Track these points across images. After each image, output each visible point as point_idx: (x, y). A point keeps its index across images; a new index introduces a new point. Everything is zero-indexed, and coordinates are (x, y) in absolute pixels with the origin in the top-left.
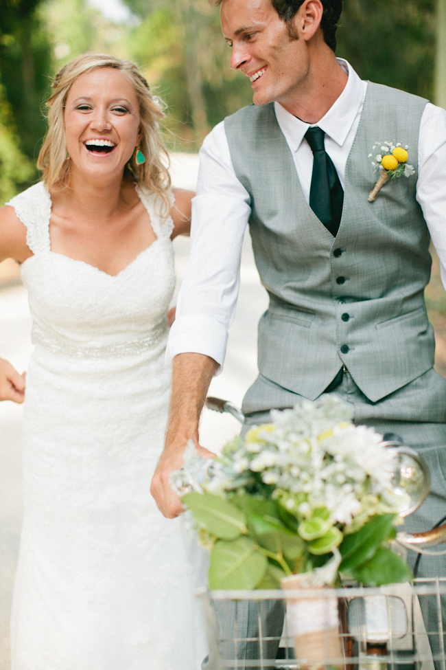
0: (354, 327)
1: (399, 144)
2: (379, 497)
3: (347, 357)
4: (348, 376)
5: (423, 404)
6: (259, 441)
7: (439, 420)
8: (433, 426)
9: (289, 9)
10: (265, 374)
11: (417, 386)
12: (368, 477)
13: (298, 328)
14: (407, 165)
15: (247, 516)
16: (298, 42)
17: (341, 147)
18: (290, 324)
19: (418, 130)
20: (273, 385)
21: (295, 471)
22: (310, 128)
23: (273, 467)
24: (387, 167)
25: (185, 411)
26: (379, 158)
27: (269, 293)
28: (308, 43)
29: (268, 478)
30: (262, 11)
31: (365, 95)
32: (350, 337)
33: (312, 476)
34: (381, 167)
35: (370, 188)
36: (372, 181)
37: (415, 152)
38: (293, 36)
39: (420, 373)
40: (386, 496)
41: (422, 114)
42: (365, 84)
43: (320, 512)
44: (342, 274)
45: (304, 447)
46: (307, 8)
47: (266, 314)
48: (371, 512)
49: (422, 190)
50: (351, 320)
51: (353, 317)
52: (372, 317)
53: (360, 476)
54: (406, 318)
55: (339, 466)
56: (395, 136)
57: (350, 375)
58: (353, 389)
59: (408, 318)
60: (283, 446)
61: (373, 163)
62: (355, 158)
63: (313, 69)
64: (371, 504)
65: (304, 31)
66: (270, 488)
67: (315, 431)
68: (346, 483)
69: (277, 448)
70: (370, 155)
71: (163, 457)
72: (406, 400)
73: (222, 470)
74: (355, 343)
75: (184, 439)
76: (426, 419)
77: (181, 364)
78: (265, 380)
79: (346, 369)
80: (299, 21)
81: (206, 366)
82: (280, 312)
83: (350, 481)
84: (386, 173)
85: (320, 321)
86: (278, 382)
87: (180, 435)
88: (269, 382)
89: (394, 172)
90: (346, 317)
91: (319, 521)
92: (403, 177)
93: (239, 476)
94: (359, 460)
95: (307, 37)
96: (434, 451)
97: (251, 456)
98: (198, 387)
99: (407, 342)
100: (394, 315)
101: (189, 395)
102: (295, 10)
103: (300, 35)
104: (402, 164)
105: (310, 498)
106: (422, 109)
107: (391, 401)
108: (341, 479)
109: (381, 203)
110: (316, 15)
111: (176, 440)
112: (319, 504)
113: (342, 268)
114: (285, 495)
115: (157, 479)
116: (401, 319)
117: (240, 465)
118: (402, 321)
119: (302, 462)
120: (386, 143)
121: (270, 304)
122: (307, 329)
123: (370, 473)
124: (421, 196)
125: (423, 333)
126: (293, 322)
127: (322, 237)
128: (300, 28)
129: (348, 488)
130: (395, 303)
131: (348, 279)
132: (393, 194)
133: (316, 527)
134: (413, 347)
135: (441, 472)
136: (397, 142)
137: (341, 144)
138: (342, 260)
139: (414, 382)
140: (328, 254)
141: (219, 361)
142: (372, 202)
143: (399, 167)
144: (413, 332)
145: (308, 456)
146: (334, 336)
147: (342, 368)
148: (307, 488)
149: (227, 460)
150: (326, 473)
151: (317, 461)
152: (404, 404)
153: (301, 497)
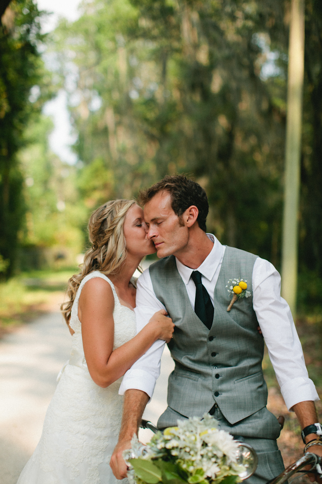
0: (222, 382)
1: (242, 280)
2: (230, 467)
3: (218, 398)
4: (218, 410)
5: (259, 428)
6: (170, 434)
7: (268, 437)
8: (265, 440)
9: (180, 210)
10: (171, 407)
11: (256, 417)
12: (224, 456)
13: (191, 381)
14: (247, 291)
15: (162, 472)
16: (184, 227)
17: (210, 282)
18: (187, 379)
19: (252, 272)
20: (176, 413)
21: (188, 450)
22: (193, 272)
23: (177, 448)
24: (236, 292)
25: (131, 422)
26: (231, 288)
27: (174, 360)
28: (189, 229)
29: (174, 453)
30: (165, 210)
31: (224, 253)
32: (220, 387)
33: (196, 453)
34: (233, 292)
35: (227, 304)
36: (228, 300)
37: (250, 284)
38: (182, 224)
39: (258, 410)
40: (234, 466)
41: (254, 264)
42: (224, 247)
43: (200, 472)
44: (214, 351)
45: (193, 438)
46: (190, 211)
47: (173, 373)
48: (226, 474)
49: (256, 305)
50: (220, 378)
51: (221, 376)
52: (232, 376)
53: (220, 455)
54: (251, 377)
55: (210, 448)
56: (240, 276)
57: (219, 409)
58: (221, 418)
59: (252, 378)
60: (182, 437)
61: (228, 291)
62: (219, 287)
63: (192, 241)
64: (226, 470)
65: (188, 222)
66: (175, 458)
67: (199, 431)
68: (213, 457)
69: (179, 438)
70: (227, 286)
71: (117, 446)
72: (250, 425)
73: (150, 448)
74: (222, 391)
75: (130, 437)
76: (261, 436)
77: (129, 397)
78: (171, 410)
79: (217, 406)
80: (185, 216)
81: (142, 399)
82: (181, 372)
83: (215, 456)
84: (236, 296)
85: (203, 378)
86: (179, 411)
87: (128, 434)
88: (173, 411)
89: (240, 295)
90: (217, 376)
91: (198, 476)
92: (245, 297)
93: (160, 452)
94: (220, 446)
95: (189, 225)
96: (265, 454)
97: (166, 441)
98: (138, 410)
99: (251, 391)
100: (245, 376)
101: (133, 414)
102: (184, 211)
103: (185, 224)
104: (244, 290)
105: (195, 464)
106: (254, 261)
107: (242, 425)
108: (210, 455)
109: (234, 312)
110: (195, 215)
111: (125, 437)
112: (199, 467)
113: (214, 347)
114: (182, 462)
115: (114, 457)
116: (249, 378)
117: (161, 445)
118: (249, 379)
119: (191, 445)
120: (235, 279)
121: (175, 368)
122: (196, 382)
123: (226, 453)
124: (255, 308)
125: (260, 387)
126: (188, 378)
127: (203, 330)
128: (186, 221)
129: (214, 460)
130: (245, 368)
131: (218, 354)
132: (240, 307)
133: (196, 478)
134: (254, 394)
135: (268, 466)
136: (241, 279)
137: (210, 280)
138: (214, 343)
139: (255, 415)
140: (205, 340)
141: (150, 396)
142: (229, 312)
143: (243, 292)
144: (255, 386)
145: (194, 443)
146: (211, 387)
147: (215, 405)
148: (193, 459)
149: (153, 444)
150: (204, 452)
151: (199, 445)
152: (249, 427)
153: (190, 463)
